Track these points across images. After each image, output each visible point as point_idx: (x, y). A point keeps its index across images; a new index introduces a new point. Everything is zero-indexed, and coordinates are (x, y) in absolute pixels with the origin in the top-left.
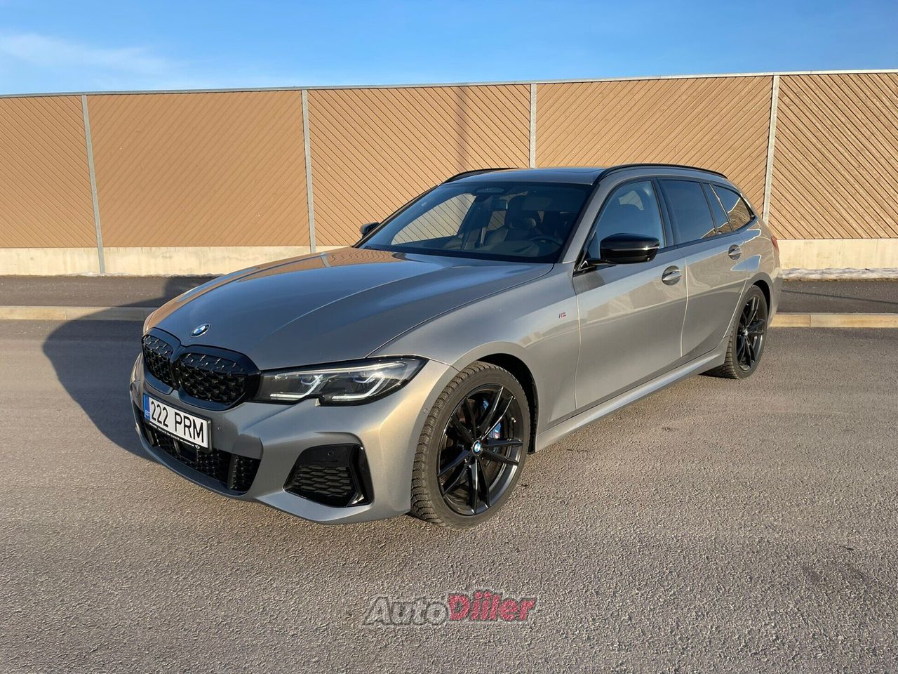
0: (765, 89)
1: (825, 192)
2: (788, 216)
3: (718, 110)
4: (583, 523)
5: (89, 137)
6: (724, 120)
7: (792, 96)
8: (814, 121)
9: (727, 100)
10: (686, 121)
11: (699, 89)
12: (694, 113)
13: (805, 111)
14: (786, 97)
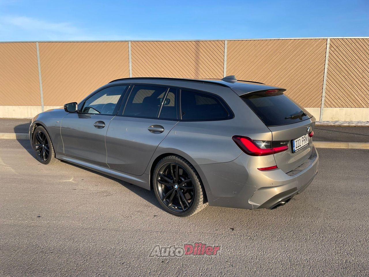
0: (323, 45)
1: (349, 88)
2: (333, 98)
3: (304, 52)
4: (262, 250)
5: (39, 60)
6: (306, 57)
7: (335, 47)
8: (344, 58)
9: (308, 49)
10: (290, 57)
11: (296, 44)
12: (293, 54)
13: (340, 53)
14: (332, 48)
